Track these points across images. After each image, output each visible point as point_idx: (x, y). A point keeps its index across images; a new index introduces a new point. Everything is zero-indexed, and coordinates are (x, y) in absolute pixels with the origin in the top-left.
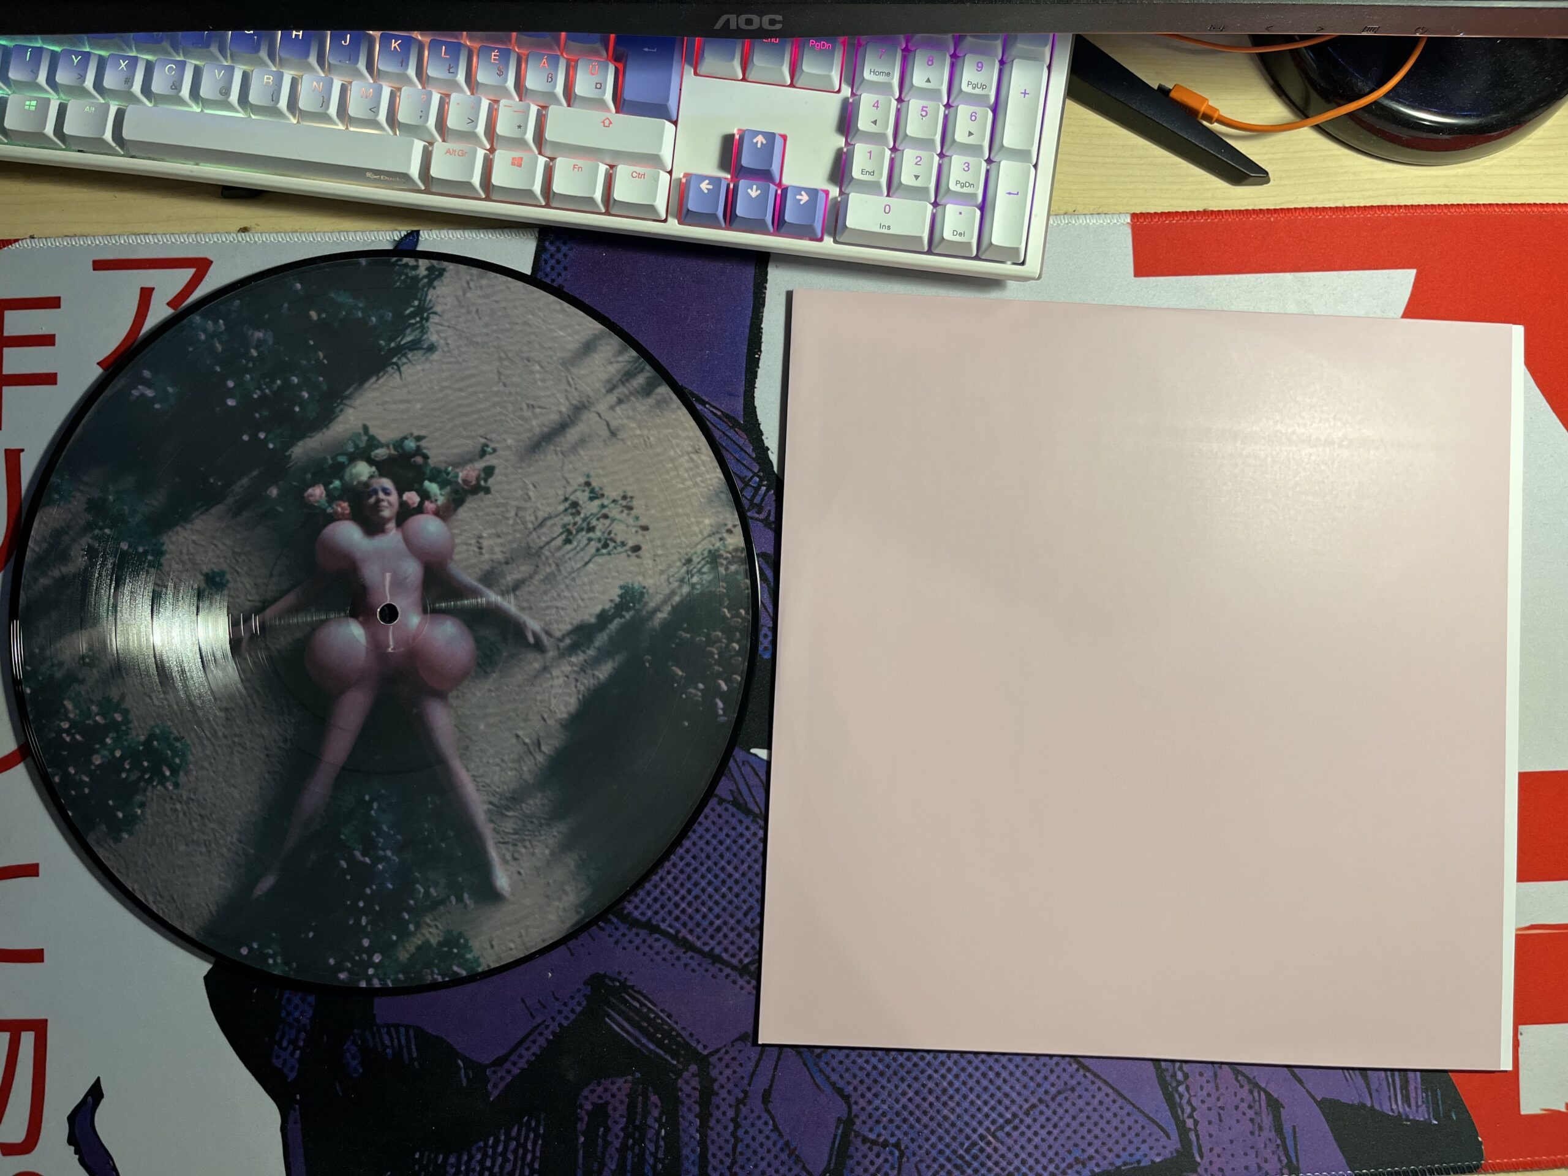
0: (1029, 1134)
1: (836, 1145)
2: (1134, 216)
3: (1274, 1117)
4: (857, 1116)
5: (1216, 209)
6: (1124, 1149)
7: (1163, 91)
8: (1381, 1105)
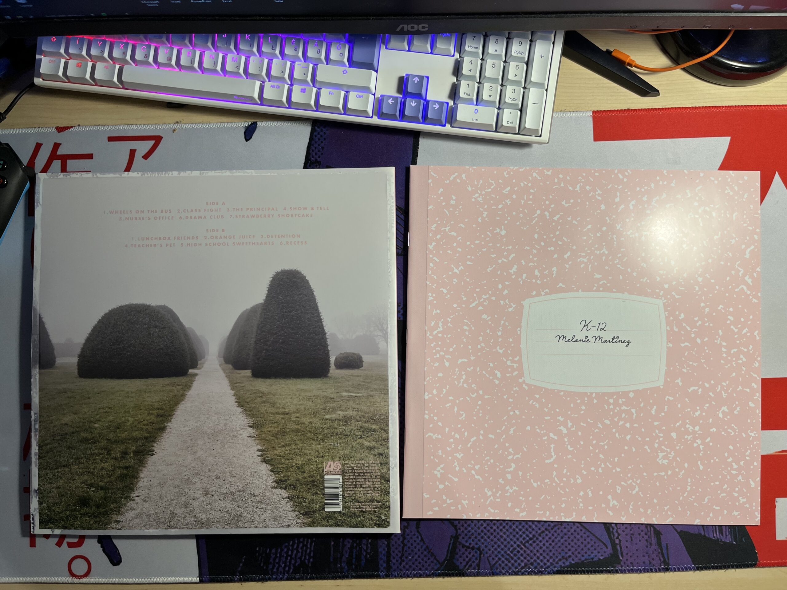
0: (541, 544)
1: (450, 548)
2: (594, 112)
3: (657, 539)
4: (460, 535)
5: (633, 108)
6: (586, 553)
7: (609, 52)
8: (709, 535)
